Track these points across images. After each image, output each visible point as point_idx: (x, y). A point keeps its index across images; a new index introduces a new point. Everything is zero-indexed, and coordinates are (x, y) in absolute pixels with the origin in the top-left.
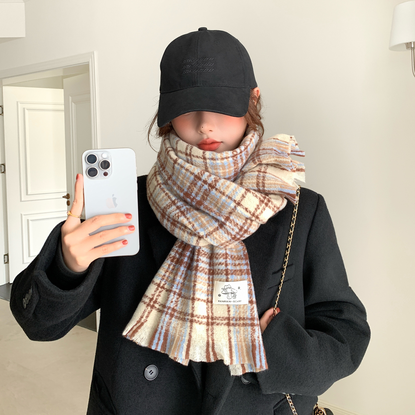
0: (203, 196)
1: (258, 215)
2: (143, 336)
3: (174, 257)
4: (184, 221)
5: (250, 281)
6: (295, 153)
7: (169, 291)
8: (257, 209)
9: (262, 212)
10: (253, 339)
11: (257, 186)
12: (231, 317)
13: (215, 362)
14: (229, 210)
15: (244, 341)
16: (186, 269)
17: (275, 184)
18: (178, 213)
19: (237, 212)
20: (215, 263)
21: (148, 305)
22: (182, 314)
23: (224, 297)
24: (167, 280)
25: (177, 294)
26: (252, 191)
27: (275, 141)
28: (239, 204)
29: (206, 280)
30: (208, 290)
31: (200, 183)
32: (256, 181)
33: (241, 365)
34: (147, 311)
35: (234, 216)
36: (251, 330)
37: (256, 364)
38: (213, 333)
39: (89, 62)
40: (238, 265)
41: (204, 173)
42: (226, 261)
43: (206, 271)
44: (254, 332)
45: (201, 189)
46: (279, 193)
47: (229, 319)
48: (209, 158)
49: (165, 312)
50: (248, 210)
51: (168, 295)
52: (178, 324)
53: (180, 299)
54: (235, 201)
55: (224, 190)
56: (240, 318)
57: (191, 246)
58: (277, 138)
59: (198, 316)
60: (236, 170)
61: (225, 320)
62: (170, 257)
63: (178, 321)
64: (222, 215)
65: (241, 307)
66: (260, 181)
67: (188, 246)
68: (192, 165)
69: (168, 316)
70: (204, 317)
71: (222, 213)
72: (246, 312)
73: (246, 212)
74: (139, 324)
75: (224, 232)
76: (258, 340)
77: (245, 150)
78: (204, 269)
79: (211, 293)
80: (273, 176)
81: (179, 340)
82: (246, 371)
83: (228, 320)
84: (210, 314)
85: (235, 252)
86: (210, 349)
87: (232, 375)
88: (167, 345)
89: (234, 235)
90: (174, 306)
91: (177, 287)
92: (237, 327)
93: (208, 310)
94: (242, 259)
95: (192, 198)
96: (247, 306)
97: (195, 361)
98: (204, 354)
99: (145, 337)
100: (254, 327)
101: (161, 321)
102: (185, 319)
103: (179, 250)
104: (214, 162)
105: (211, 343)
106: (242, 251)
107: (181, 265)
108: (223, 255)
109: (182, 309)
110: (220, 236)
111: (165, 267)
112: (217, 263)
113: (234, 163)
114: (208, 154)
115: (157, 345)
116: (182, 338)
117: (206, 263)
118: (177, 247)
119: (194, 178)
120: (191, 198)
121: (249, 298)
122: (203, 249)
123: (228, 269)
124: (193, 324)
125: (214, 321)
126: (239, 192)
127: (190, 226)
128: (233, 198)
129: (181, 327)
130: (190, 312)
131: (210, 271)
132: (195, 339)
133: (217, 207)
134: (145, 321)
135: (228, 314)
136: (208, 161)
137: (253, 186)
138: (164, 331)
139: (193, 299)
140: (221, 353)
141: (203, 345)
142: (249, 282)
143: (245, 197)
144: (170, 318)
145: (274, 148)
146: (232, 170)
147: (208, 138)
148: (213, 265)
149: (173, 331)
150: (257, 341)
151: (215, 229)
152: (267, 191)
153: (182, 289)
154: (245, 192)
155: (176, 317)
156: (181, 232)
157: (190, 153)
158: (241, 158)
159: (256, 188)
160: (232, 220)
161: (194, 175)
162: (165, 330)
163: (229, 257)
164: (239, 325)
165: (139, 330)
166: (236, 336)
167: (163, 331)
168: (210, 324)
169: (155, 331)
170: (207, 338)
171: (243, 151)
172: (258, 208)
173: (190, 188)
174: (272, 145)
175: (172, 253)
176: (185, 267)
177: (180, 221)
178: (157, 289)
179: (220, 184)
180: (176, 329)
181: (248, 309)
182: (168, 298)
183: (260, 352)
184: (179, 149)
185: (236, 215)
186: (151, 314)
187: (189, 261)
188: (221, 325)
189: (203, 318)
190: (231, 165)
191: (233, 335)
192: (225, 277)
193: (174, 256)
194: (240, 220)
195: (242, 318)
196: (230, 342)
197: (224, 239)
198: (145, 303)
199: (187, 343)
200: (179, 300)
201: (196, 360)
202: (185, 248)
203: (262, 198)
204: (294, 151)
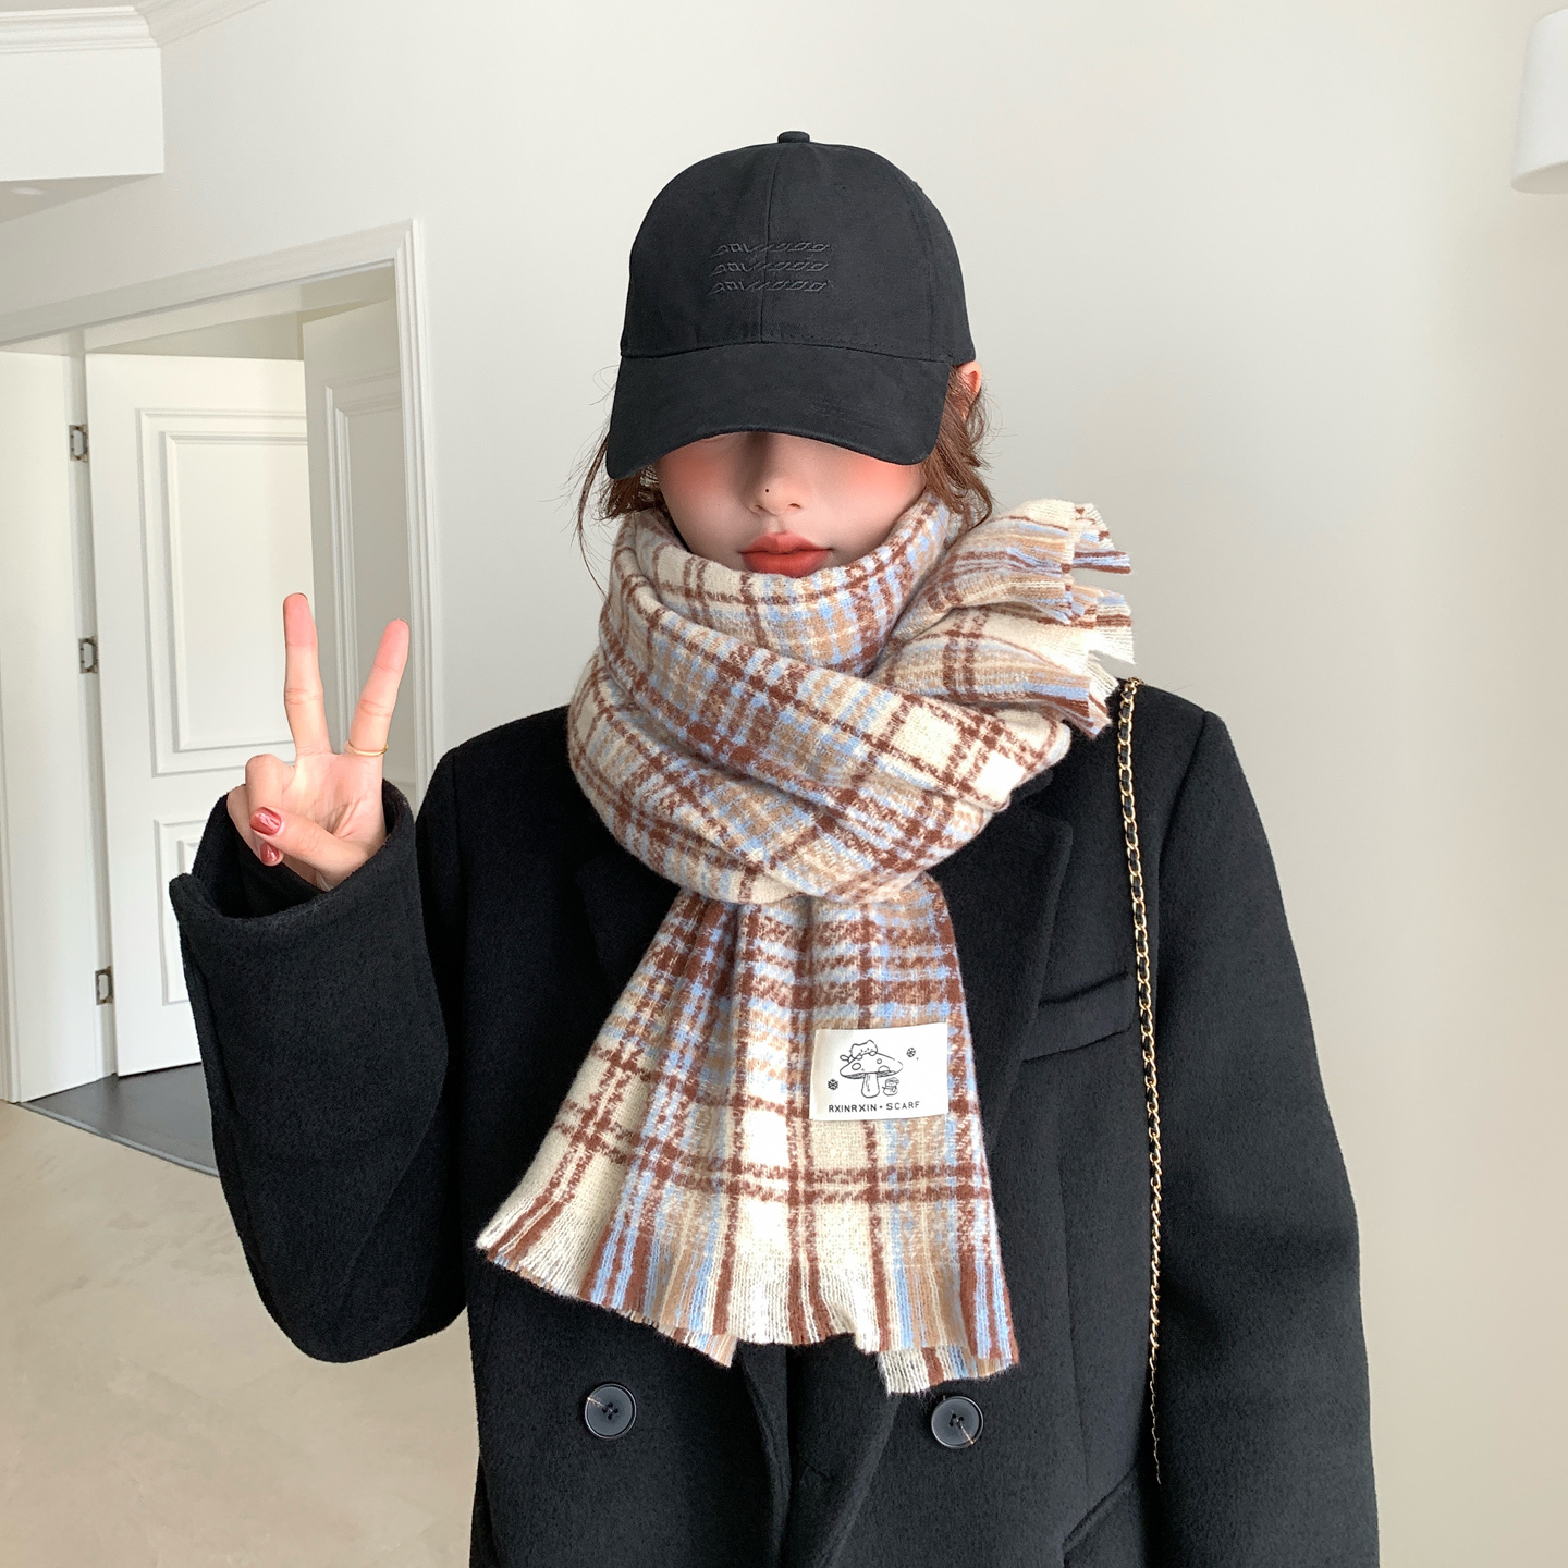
0: (753, 732)
1: (964, 779)
2: (559, 1256)
3: (668, 952)
4: (691, 818)
5: (960, 1027)
6: (1089, 560)
7: (651, 1078)
8: (958, 758)
9: (977, 768)
10: (965, 1248)
11: (945, 684)
12: (880, 1170)
13: (821, 1342)
14: (849, 767)
15: (933, 1257)
16: (709, 992)
17: (1009, 670)
18: (671, 795)
19: (882, 772)
20: (818, 962)
21: (577, 1138)
22: (700, 1165)
23: (849, 1092)
24: (644, 1038)
25: (680, 1089)
26: (926, 699)
27: (1017, 526)
28: (883, 746)
29: (783, 1028)
30: (791, 1068)
31: (739, 688)
32: (942, 667)
33: (921, 1354)
34: (574, 1160)
35: (875, 789)
36: (961, 1214)
37: (976, 1344)
38: (813, 1234)
40: (913, 965)
41: (751, 652)
42: (864, 952)
43: (781, 995)
44: (970, 1222)
45: (744, 709)
46: (1030, 700)
47: (871, 1175)
48: (763, 599)
49: (639, 1162)
50: (923, 765)
51: (649, 1095)
52: (685, 1205)
53: (693, 1106)
54: (867, 738)
55: (825, 706)
56: (917, 1171)
57: (723, 906)
58: (1026, 514)
59: (758, 1169)
60: (869, 633)
61: (858, 1180)
62: (654, 954)
63: (685, 1195)
64: (826, 788)
65: (919, 1127)
66: (957, 666)
67: (713, 908)
68: (708, 629)
69: (646, 1173)
70: (777, 1174)
71: (825, 781)
72: (941, 1143)
73: (918, 770)
74: (544, 1210)
75: (842, 844)
76: (984, 1250)
77: (893, 558)
78: (777, 986)
79: (801, 1077)
80: (1005, 647)
81: (689, 1263)
82: (945, 1373)
83: (869, 1181)
84: (802, 1163)
85: (905, 916)
86: (805, 1295)
87: (892, 1393)
88: (647, 1286)
89: (887, 852)
90: (671, 1134)
91: (680, 1059)
92: (904, 1206)
93: (794, 1145)
94: (931, 940)
95: (718, 739)
96: (944, 1122)
97: (751, 1340)
98: (783, 1315)
99: (565, 1259)
100: (972, 1201)
101: (623, 1195)
102: (709, 1182)
103: (687, 924)
104: (785, 610)
105: (807, 1271)
106: (931, 910)
107: (692, 978)
108: (854, 928)
109: (700, 1147)
110: (828, 859)
111: (636, 991)
112: (827, 960)
113: (858, 609)
114: (760, 584)
115: (609, 1289)
116: (699, 1256)
117: (785, 963)
118: (677, 915)
119: (719, 673)
120: (715, 740)
121: (952, 1091)
122: (771, 912)
123: (870, 980)
124: (740, 1201)
125: (817, 1186)
126: (878, 708)
127: (712, 835)
128: (861, 727)
129: (696, 1216)
130: (728, 1153)
131: (800, 995)
132: (746, 1256)
133: (807, 761)
134: (566, 1196)
135: (869, 1159)
136: (762, 609)
137: (931, 685)
138: (636, 1233)
139: (739, 1103)
140: (845, 1305)
141: (776, 1278)
142: (957, 1031)
143: (902, 722)
144: (656, 1182)
145: (1009, 550)
146: (853, 634)
148: (811, 972)
149: (666, 1231)
150: (979, 1257)
151: (802, 836)
152: (983, 695)
153: (699, 1068)
154: (903, 705)
155: (679, 1179)
156: (687, 859)
157: (698, 586)
158: (882, 591)
159: (943, 690)
160: (868, 801)
161: (715, 661)
162: (640, 1229)
163: (880, 936)
164: (912, 1198)
165: (545, 1234)
166: (901, 1241)
167: (633, 1233)
168: (803, 1200)
169: (601, 1234)
170: (790, 1253)
171: (887, 565)
172: (957, 755)
173: (707, 709)
174: (1004, 539)
175: (663, 940)
176: (706, 984)
177: (678, 820)
178: (610, 1074)
179: (811, 687)
180: (677, 1224)
181: (947, 1134)
182: (649, 1104)
183: (990, 1295)
184: (662, 578)
185: (882, 784)
186: (589, 1170)
187: (721, 964)
188: (843, 1200)
189: (775, 1178)
190: (847, 617)
191: (890, 1236)
192: (854, 1013)
193: (669, 947)
194: (904, 800)
195: (925, 1168)
196: (878, 1264)
197: (849, 868)
198: (565, 1132)
199: (719, 1272)
200: (687, 1110)
201: (754, 1335)
202: (703, 914)
203: (968, 722)
204: (1088, 555)
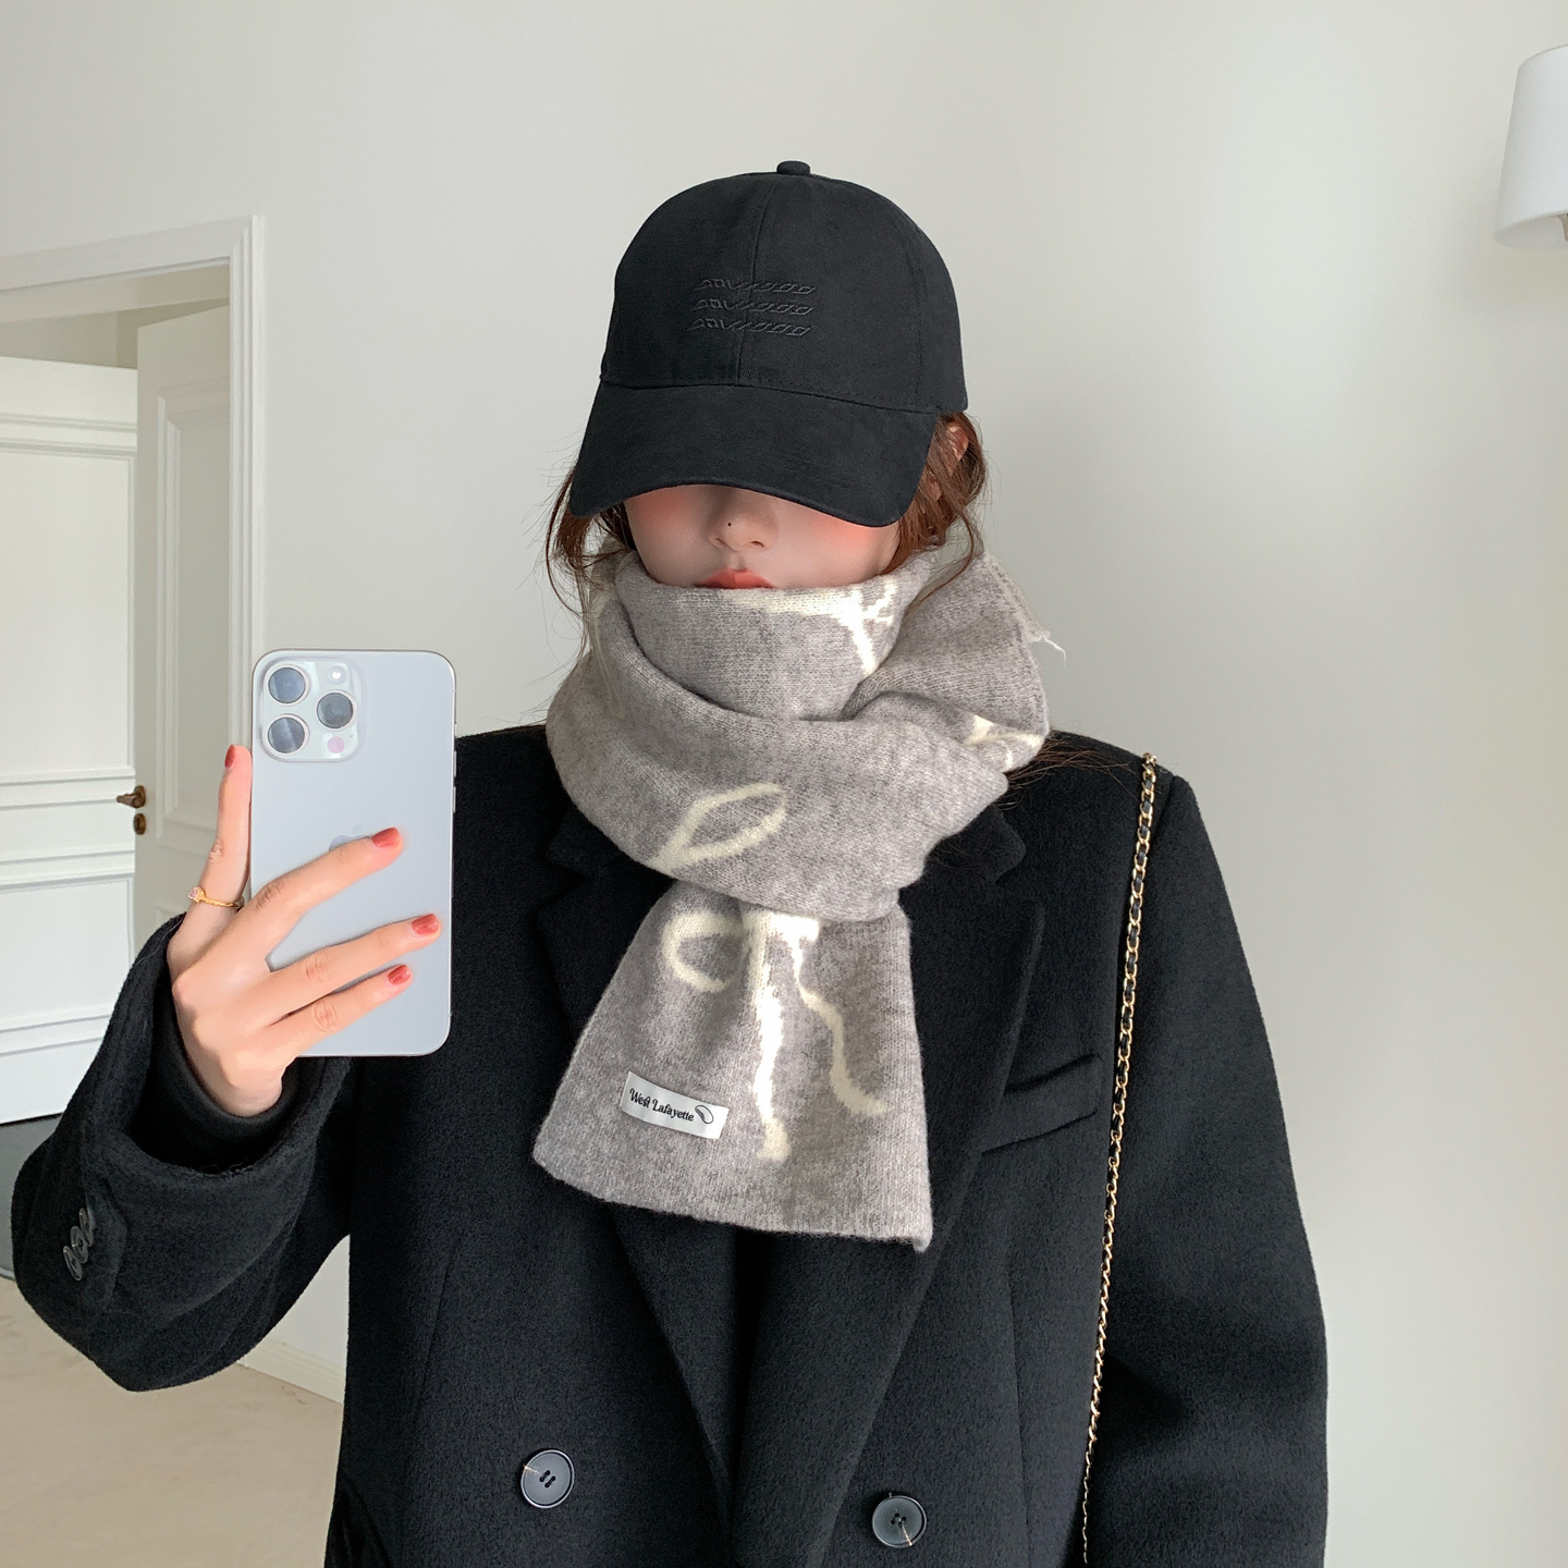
39: (228, 258)
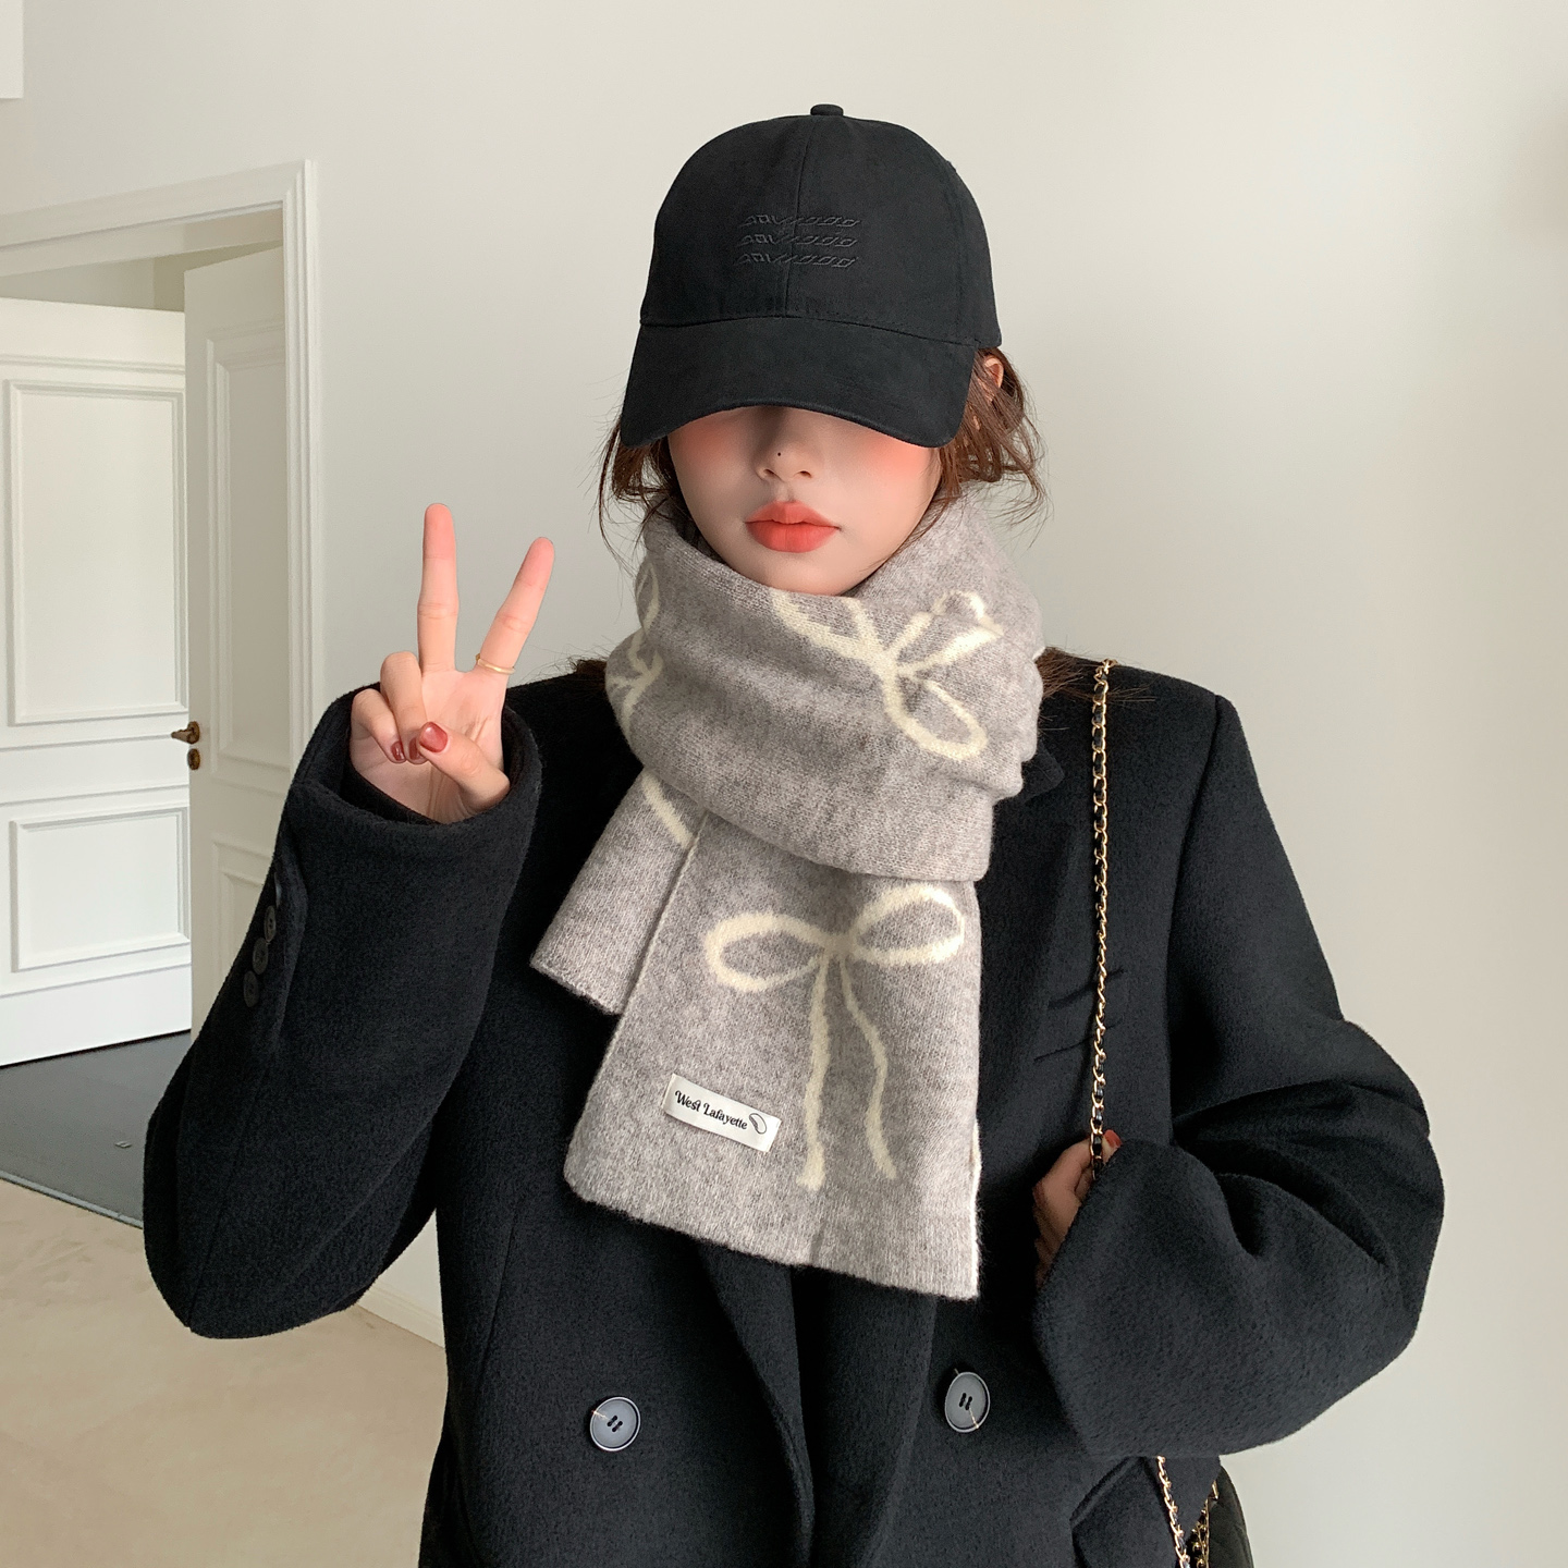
39: (281, 203)
147: (793, 501)
